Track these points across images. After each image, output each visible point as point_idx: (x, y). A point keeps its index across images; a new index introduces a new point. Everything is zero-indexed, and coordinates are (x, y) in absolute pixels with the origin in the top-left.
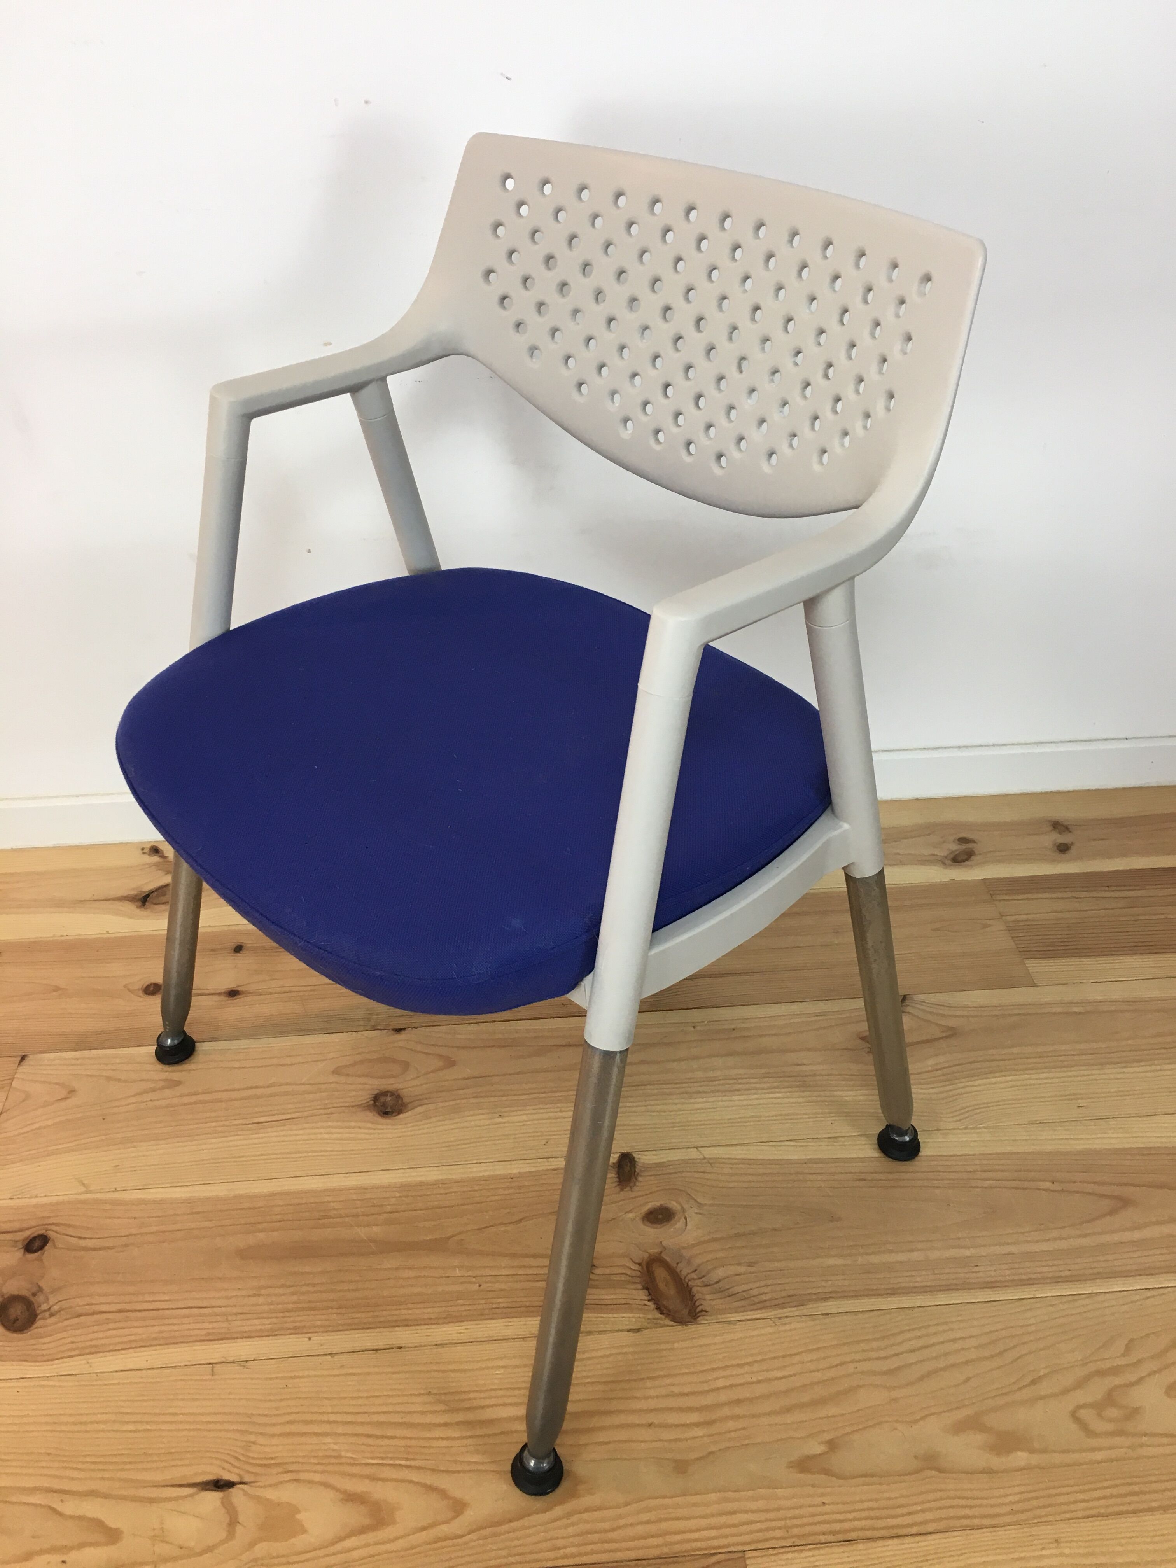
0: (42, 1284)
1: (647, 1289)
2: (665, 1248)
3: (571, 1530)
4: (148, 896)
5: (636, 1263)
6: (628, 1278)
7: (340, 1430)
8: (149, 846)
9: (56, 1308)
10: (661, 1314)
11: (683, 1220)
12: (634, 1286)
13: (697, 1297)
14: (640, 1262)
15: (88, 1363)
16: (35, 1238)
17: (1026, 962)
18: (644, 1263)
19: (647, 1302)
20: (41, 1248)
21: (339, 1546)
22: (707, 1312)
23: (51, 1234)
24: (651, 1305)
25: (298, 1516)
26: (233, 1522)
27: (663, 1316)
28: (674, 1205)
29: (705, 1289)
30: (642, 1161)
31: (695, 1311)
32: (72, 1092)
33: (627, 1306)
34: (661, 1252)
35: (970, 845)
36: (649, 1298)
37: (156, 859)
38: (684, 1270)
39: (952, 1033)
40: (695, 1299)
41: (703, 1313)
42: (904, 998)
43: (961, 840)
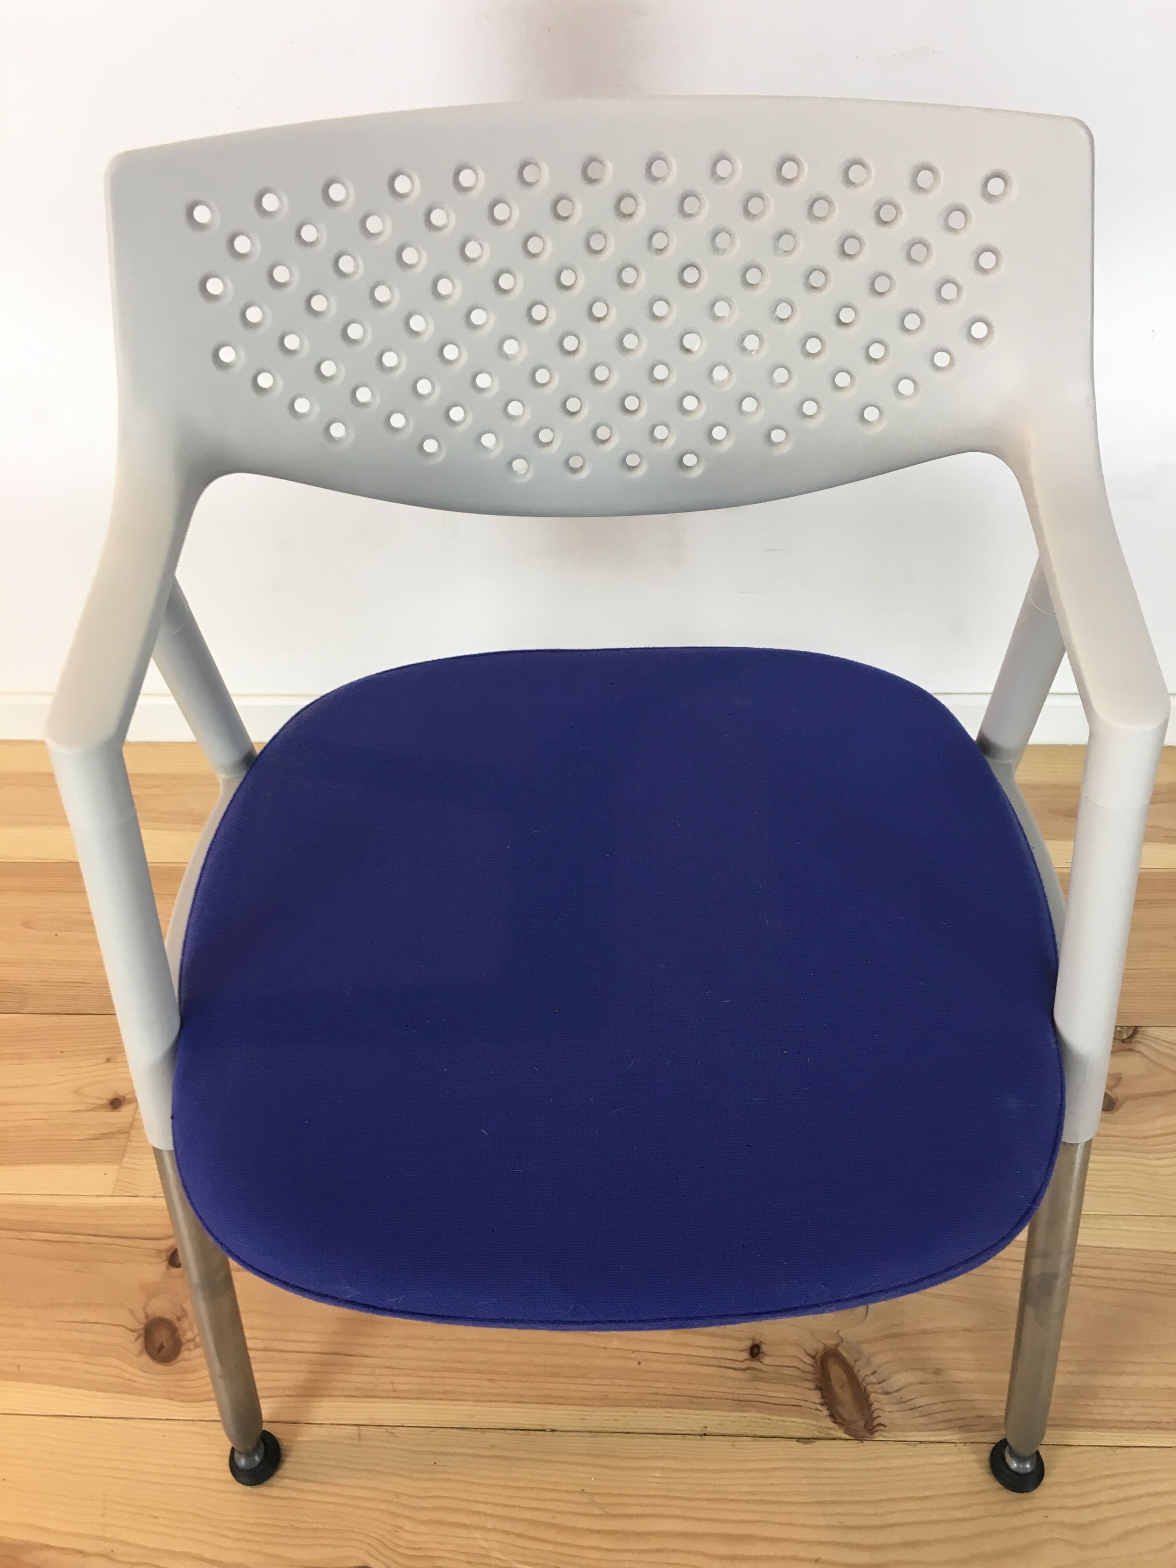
0: (185, 1305)
1: (821, 1389)
2: (841, 1340)
5: (808, 1355)
6: (799, 1373)
7: (489, 1524)
12: (806, 1384)
13: (876, 1405)
14: (813, 1354)
18: (819, 1356)
19: (819, 1407)
22: (885, 1426)
24: (825, 1411)
27: (836, 1426)
29: (884, 1398)
31: (872, 1423)
33: (796, 1408)
34: (838, 1345)
36: (822, 1401)
38: (863, 1371)
40: (873, 1408)
41: (881, 1428)
42: (1135, 1032)
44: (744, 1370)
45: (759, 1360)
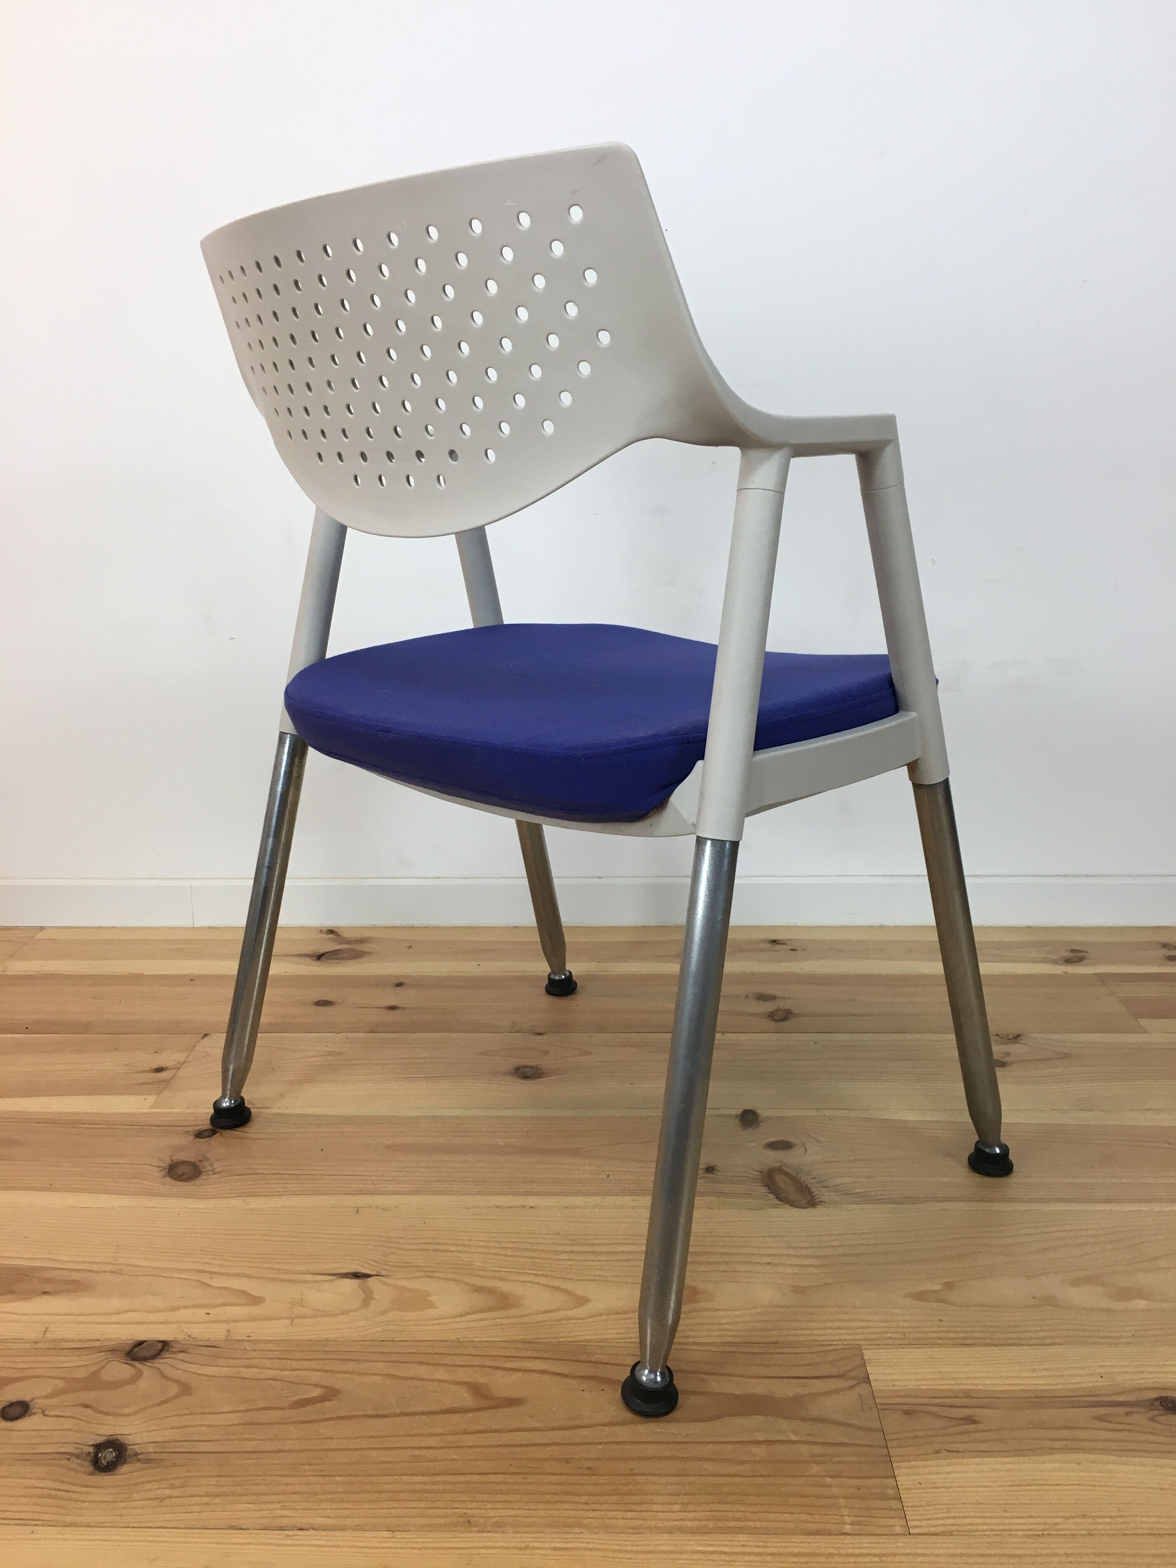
0: (208, 1155)
1: (768, 1186)
4: (323, 955)
5: (757, 1171)
6: (749, 1179)
7: (473, 1250)
8: (325, 930)
9: (219, 1169)
10: (780, 1201)
11: (803, 1150)
12: (756, 1184)
13: (816, 1193)
14: (761, 1170)
15: (244, 1201)
16: (205, 1131)
17: (1139, 1020)
18: (765, 1172)
19: (767, 1194)
20: (209, 1136)
21: (467, 1318)
22: (825, 1202)
24: (772, 1196)
25: (430, 1298)
26: (368, 1298)
28: (793, 1140)
29: (823, 1189)
30: (764, 1115)
31: (814, 1201)
33: (746, 1195)
34: (782, 1166)
35: (1083, 954)
36: (770, 1192)
37: (332, 936)
38: (805, 1178)
39: (1067, 1056)
40: (814, 1194)
41: (822, 1203)
42: (1019, 1035)
43: (1073, 951)
44: (701, 1178)
45: (713, 1173)
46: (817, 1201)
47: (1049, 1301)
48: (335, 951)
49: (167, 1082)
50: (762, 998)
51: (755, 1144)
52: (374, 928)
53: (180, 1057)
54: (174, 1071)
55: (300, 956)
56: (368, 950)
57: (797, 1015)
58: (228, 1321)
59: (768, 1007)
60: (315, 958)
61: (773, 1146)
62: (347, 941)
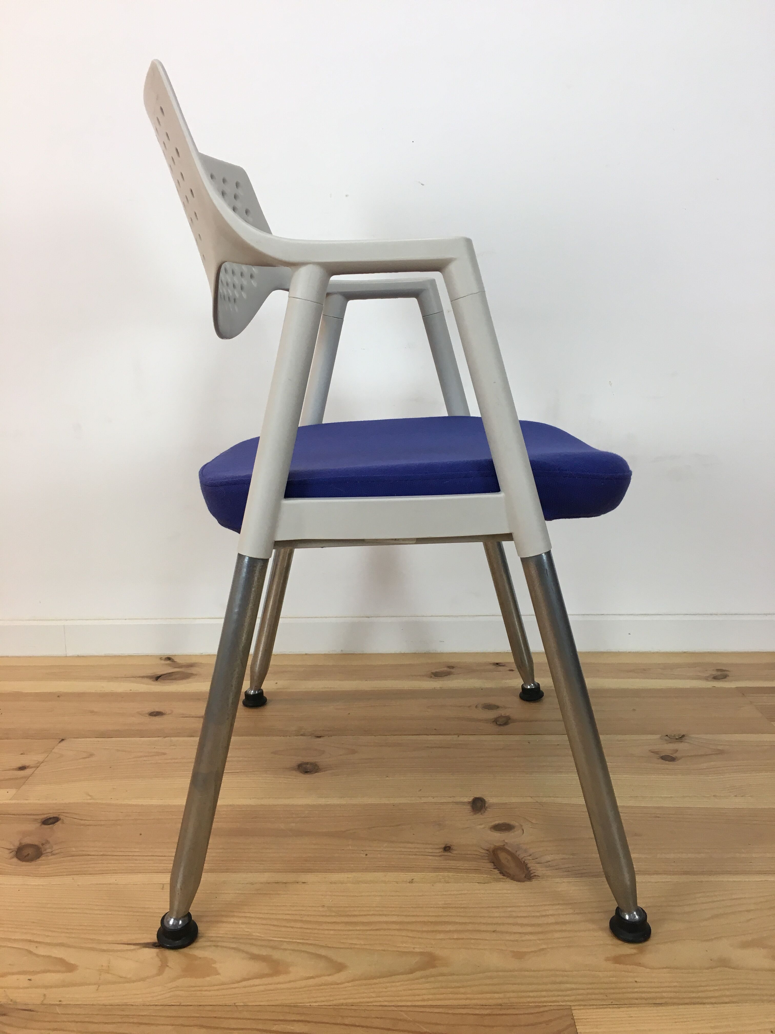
0: (50, 839)
1: (493, 863)
2: (507, 843)
3: (427, 986)
4: (160, 676)
5: (484, 849)
6: (479, 857)
8: (164, 657)
9: (56, 852)
10: (503, 876)
11: (520, 831)
12: (484, 861)
13: (532, 868)
14: (487, 849)
15: (73, 879)
16: (50, 818)
18: (491, 850)
19: (492, 870)
20: (53, 823)
21: (242, 984)
22: (539, 876)
23: (61, 817)
24: (496, 871)
25: (215, 966)
26: (164, 965)
27: (504, 877)
28: (513, 823)
29: (538, 865)
30: (490, 802)
31: (530, 875)
32: (91, 755)
33: (477, 871)
34: (504, 845)
35: (725, 673)
36: (494, 867)
37: (168, 662)
38: (521, 855)
39: (721, 752)
40: (530, 869)
41: (536, 877)
42: (683, 736)
43: (718, 670)
44: (440, 856)
45: (450, 852)
46: (532, 875)
47: (724, 963)
48: (169, 673)
49: (27, 778)
50: (489, 707)
51: (483, 826)
52: (201, 656)
53: (40, 758)
54: (34, 769)
55: (143, 677)
56: (194, 672)
57: (515, 721)
58: (46, 987)
59: (492, 714)
60: (154, 679)
61: (498, 828)
62: (181, 666)
